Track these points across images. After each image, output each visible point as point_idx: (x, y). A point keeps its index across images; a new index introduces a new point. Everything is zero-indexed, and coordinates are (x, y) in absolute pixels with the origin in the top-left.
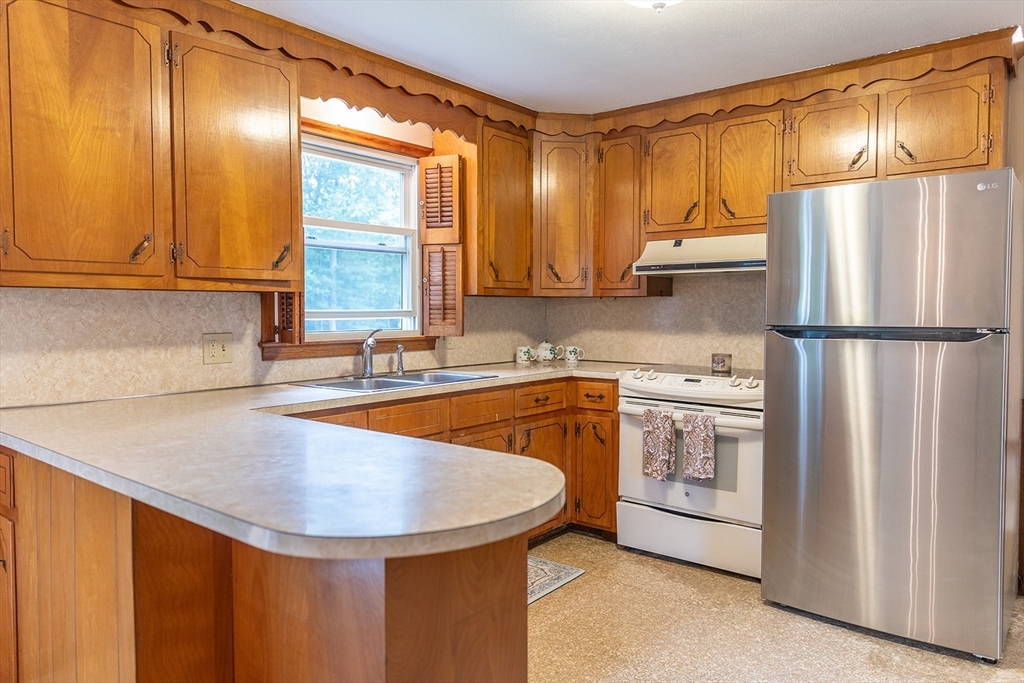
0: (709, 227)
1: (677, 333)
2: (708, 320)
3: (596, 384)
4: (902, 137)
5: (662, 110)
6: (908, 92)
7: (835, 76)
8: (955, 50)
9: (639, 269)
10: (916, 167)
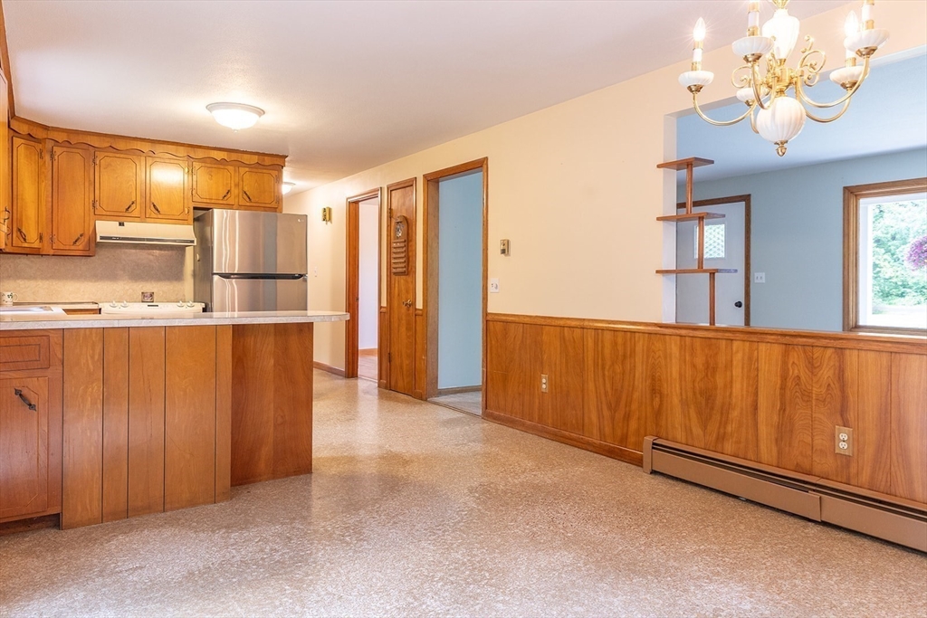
0: (143, 217)
4: (246, 189)
5: (108, 139)
6: (247, 169)
7: (216, 152)
8: (266, 158)
9: (102, 238)
10: (251, 204)
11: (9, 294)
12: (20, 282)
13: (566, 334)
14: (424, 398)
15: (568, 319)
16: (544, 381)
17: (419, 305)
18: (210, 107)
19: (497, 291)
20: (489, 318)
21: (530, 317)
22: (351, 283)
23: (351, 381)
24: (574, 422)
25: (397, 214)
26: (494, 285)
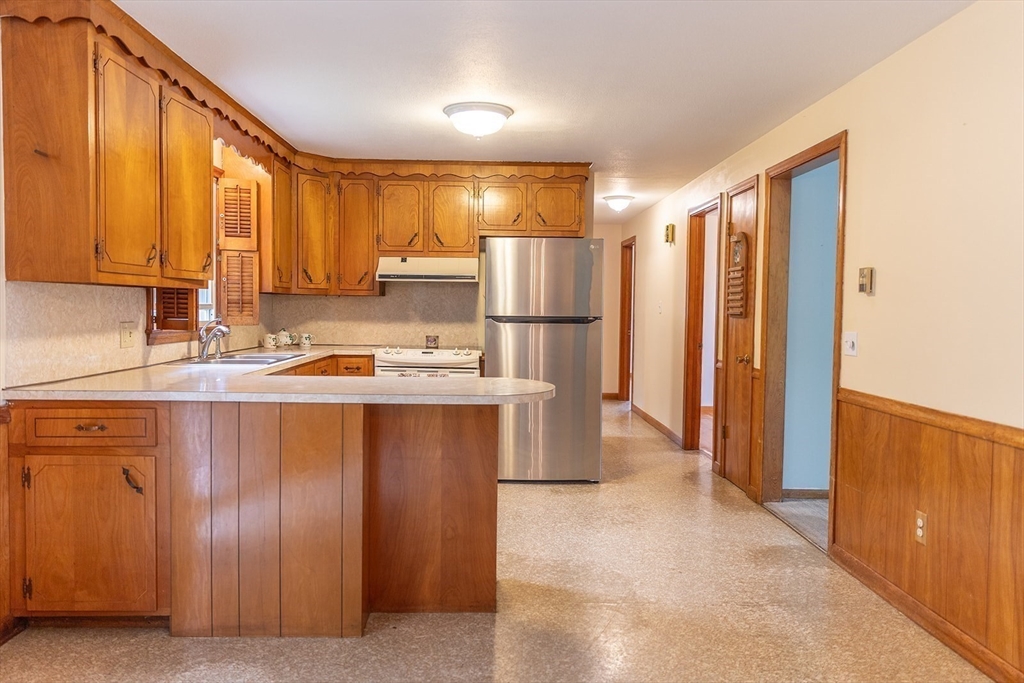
0: (426, 250)
1: (389, 322)
2: (412, 313)
3: (354, 360)
4: (540, 210)
5: (391, 166)
6: (542, 185)
7: (504, 168)
8: (565, 168)
9: (381, 276)
10: (546, 228)
11: (307, 335)
12: (321, 323)
13: (961, 447)
14: (759, 500)
15: (965, 419)
16: (920, 522)
17: (757, 365)
18: (449, 110)
19: (854, 353)
20: (841, 397)
21: (902, 404)
22: (692, 324)
23: (690, 456)
24: (970, 614)
25: (738, 230)
26: (850, 344)
